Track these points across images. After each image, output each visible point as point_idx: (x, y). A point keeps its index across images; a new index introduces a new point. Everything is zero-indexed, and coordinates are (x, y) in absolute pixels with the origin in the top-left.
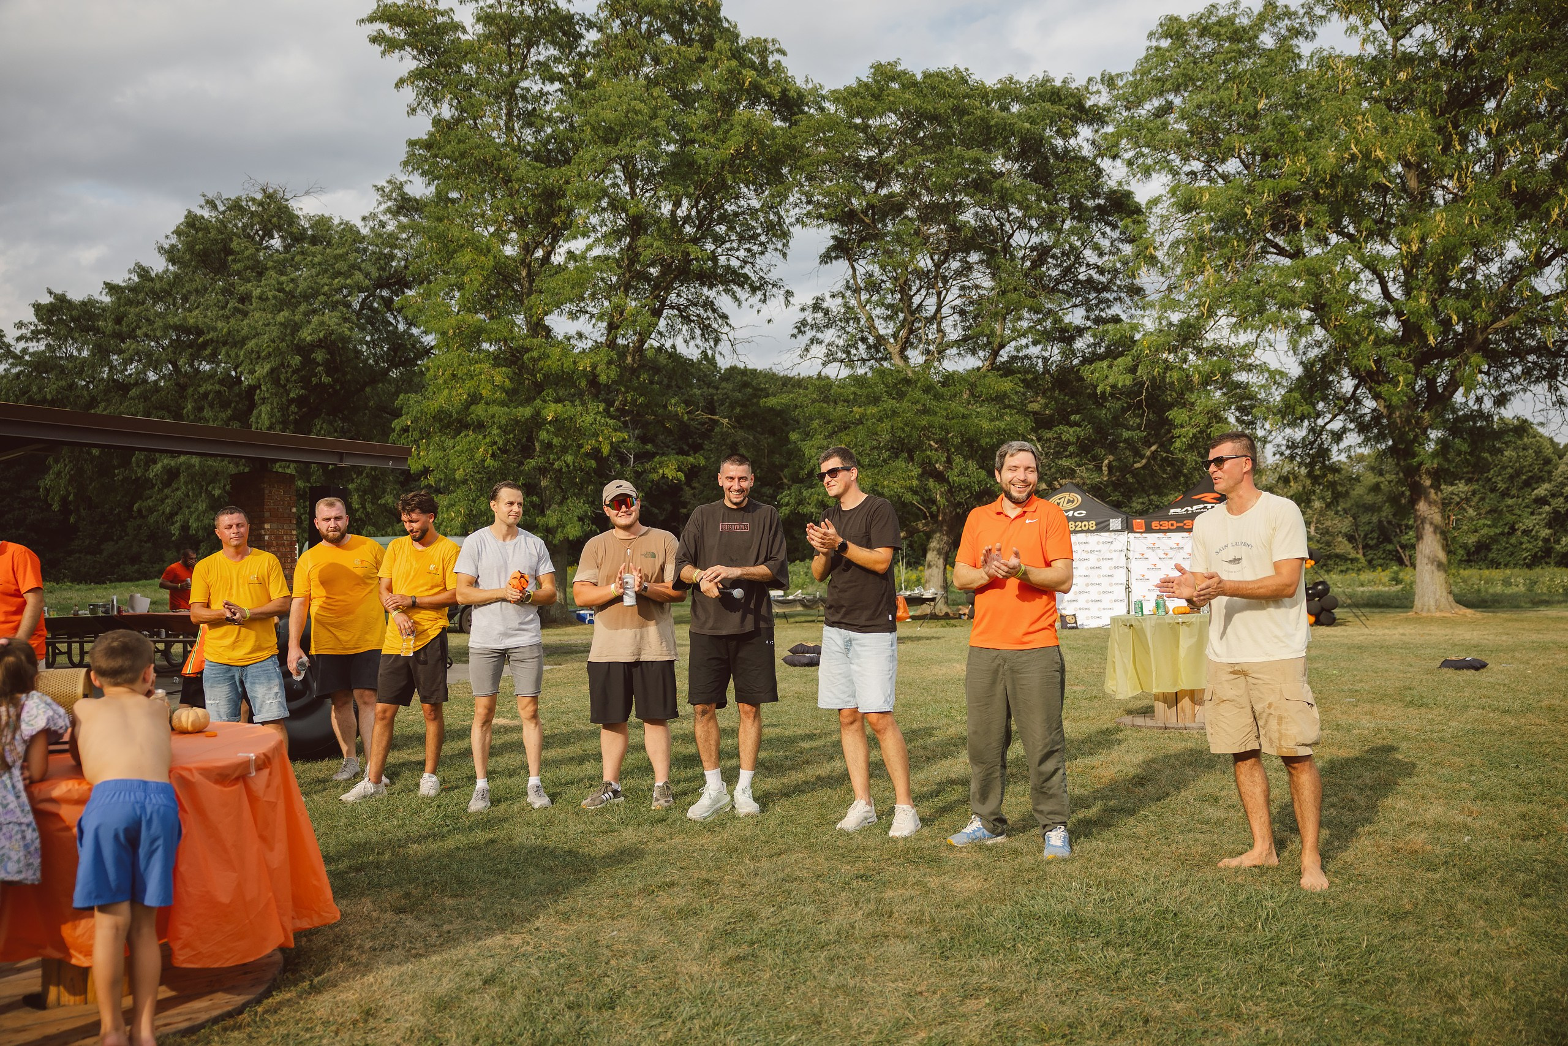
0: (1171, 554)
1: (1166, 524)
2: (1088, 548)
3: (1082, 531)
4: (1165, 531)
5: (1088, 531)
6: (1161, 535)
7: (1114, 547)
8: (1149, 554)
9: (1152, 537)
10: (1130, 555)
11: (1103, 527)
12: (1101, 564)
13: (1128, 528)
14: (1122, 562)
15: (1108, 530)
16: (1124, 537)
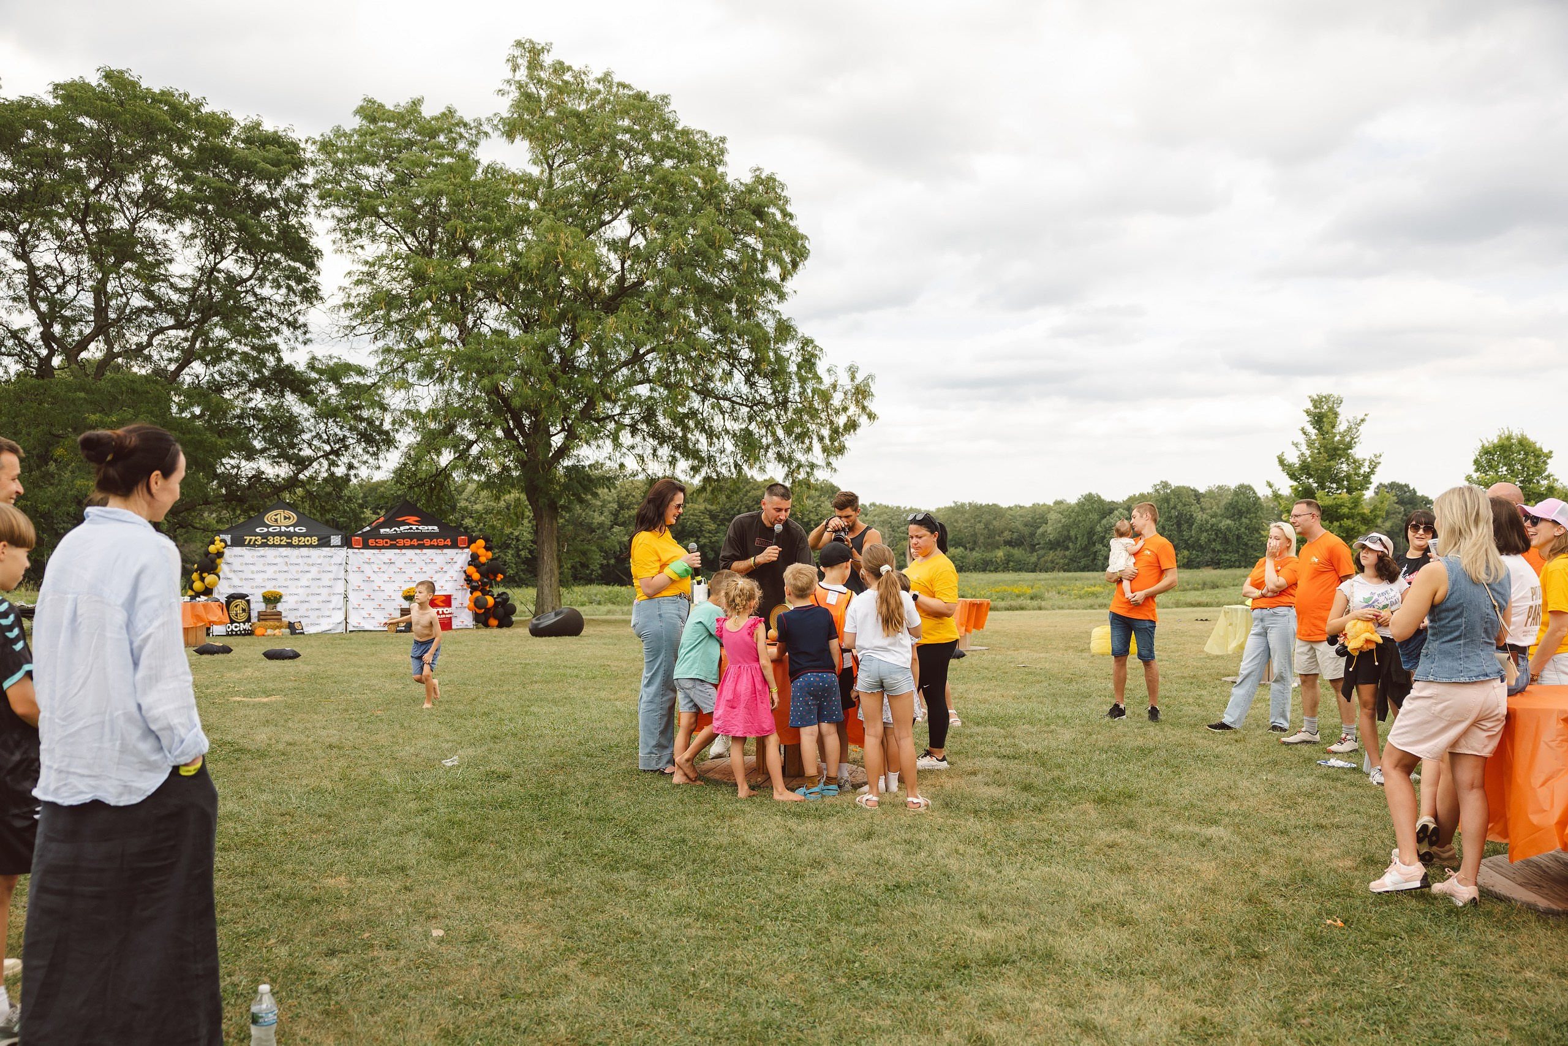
0: (384, 568)
1: (381, 542)
2: (310, 561)
3: (305, 546)
4: (380, 548)
5: (311, 546)
6: (376, 551)
7: (333, 561)
8: (365, 567)
9: (368, 553)
10: (349, 568)
11: (324, 543)
12: (322, 575)
13: (347, 543)
14: (342, 574)
15: (329, 546)
16: (344, 552)
